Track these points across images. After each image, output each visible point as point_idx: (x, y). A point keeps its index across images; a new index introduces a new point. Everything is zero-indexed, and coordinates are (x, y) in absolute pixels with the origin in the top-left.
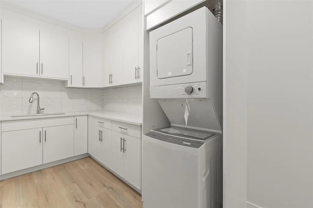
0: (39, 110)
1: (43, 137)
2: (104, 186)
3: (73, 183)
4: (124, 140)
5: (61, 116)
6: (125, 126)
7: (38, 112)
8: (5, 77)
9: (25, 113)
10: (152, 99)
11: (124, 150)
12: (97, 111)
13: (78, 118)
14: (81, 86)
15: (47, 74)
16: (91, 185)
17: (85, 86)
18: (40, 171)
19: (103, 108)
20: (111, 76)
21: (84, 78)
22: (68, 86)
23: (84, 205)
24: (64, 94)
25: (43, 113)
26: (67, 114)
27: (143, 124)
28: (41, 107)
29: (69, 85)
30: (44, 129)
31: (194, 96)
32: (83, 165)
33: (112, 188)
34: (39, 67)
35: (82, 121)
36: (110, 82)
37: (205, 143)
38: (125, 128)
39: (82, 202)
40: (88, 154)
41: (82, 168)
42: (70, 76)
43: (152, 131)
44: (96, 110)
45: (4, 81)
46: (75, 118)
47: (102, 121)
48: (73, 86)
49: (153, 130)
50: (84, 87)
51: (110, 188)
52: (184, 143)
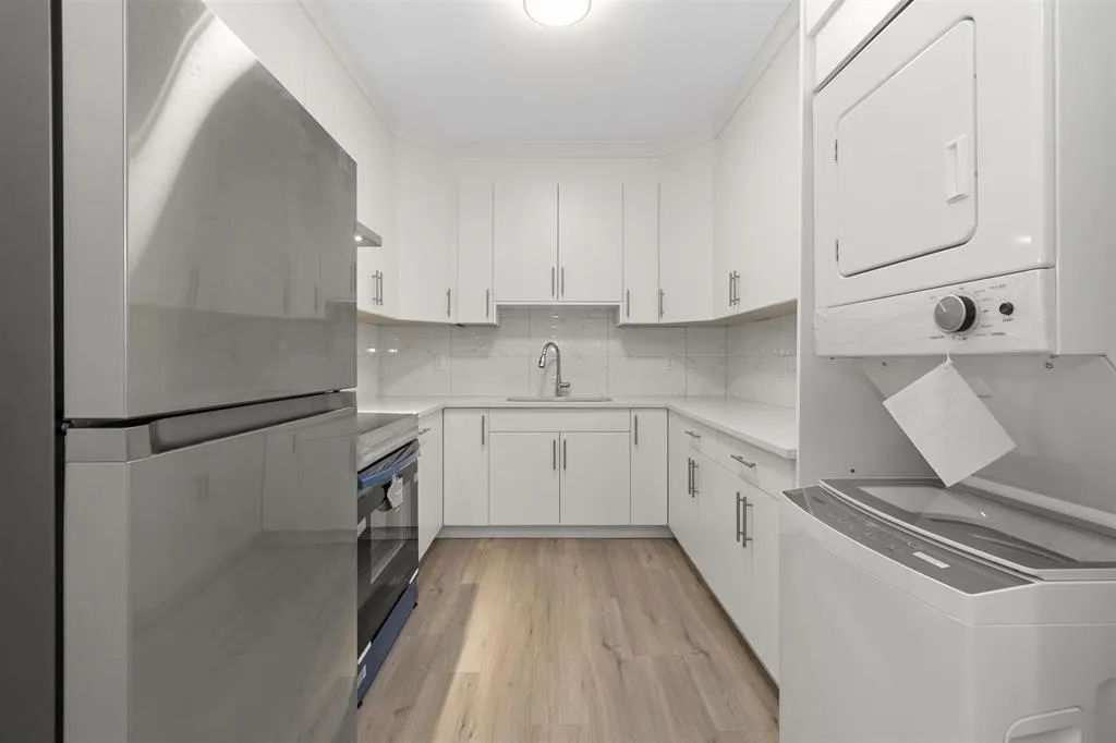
0: (561, 388)
1: (560, 456)
2: (687, 638)
3: (612, 596)
4: (745, 505)
5: (601, 406)
6: (750, 454)
7: (558, 393)
8: (500, 309)
9: (534, 394)
10: (821, 357)
11: (745, 539)
12: (703, 398)
13: (640, 415)
14: (654, 320)
15: (575, 296)
16: (653, 619)
17: (664, 321)
18: (555, 540)
19: (726, 387)
20: (734, 278)
21: (662, 294)
22: (621, 322)
23: (619, 663)
24: (615, 346)
25: (567, 394)
26: (617, 402)
27: (798, 454)
28: (564, 380)
29: (623, 319)
30: (564, 436)
31: (978, 343)
32: (650, 557)
33: (707, 655)
34: (558, 279)
35: (652, 423)
36: (734, 300)
37: (1037, 583)
38: (750, 462)
39: (615, 653)
40: (667, 528)
41: (644, 564)
42: (625, 292)
43: (823, 484)
44: (680, 396)
45: (500, 318)
46: (634, 413)
47: (699, 430)
48: (632, 321)
49: (827, 481)
50: (662, 322)
51: (702, 652)
52: (918, 554)
